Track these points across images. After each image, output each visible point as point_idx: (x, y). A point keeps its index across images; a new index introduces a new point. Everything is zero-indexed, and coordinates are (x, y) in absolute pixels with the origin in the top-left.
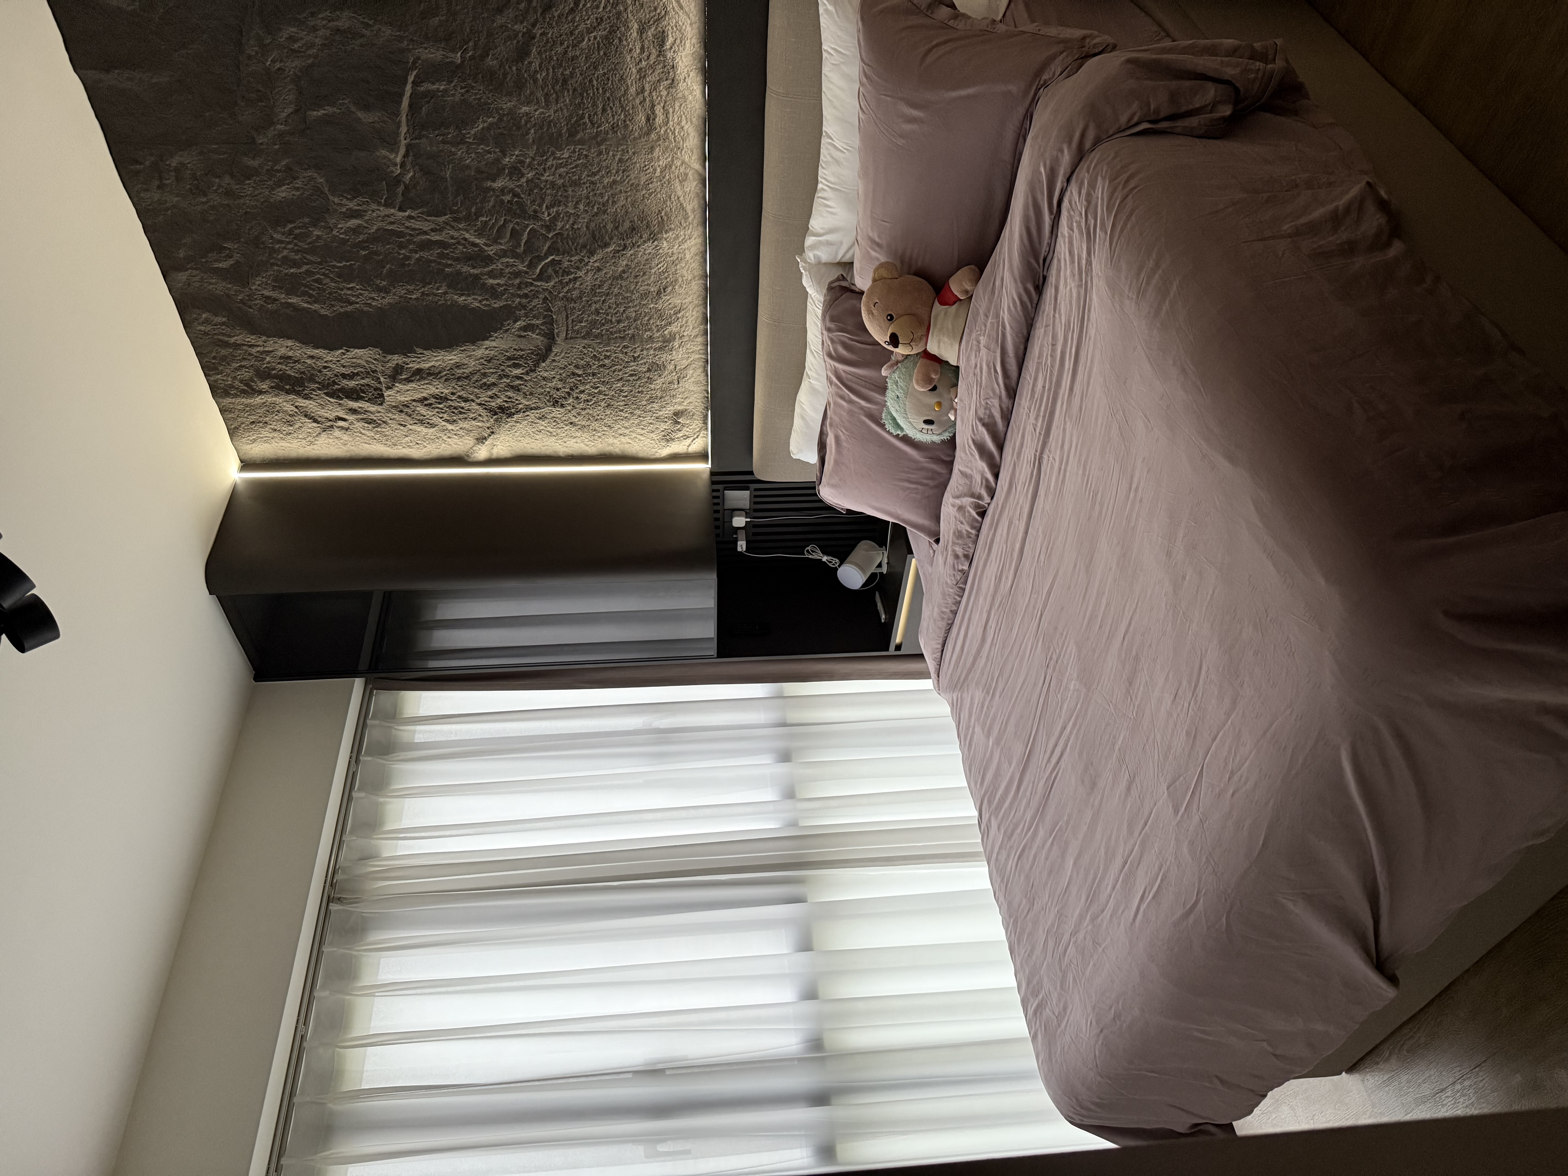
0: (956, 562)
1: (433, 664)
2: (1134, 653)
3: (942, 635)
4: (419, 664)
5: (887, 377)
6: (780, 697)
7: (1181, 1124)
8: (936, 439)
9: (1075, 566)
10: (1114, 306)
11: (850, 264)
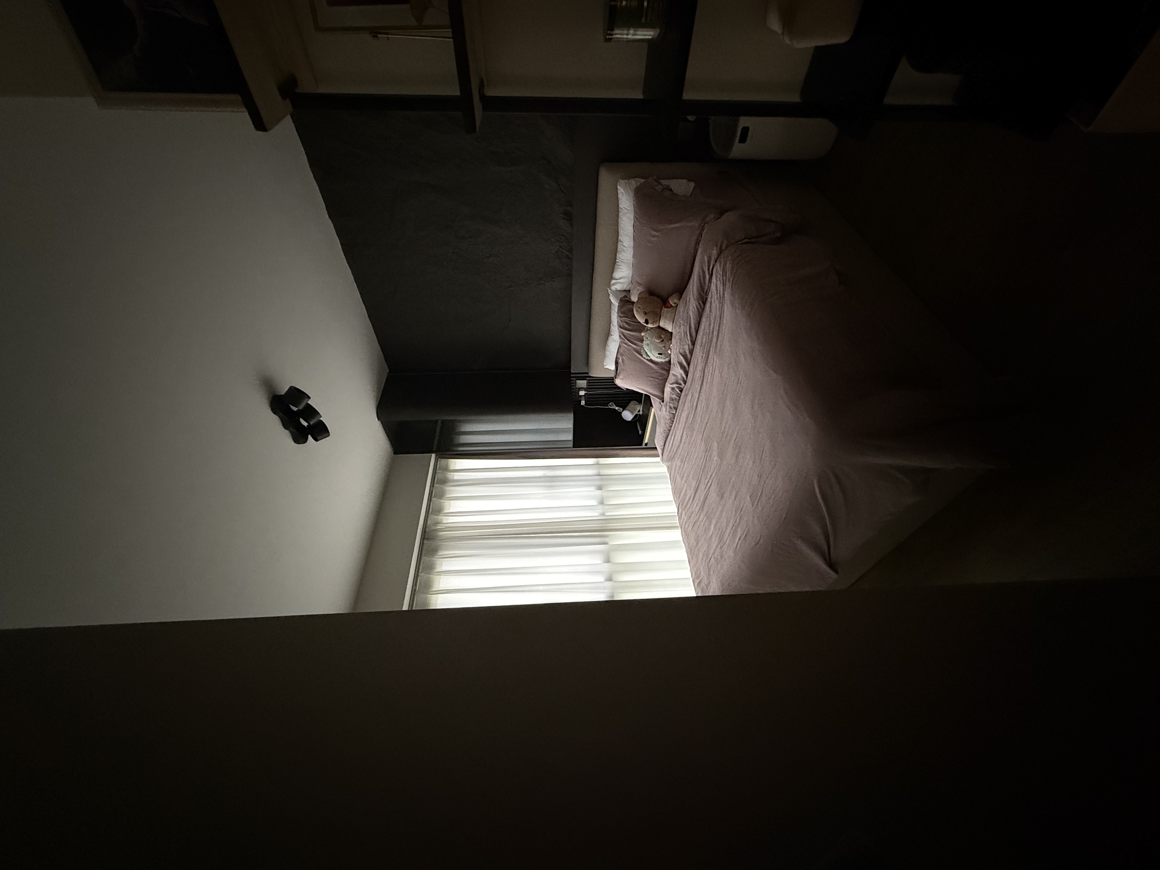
0: (670, 410)
1: (461, 449)
2: (739, 446)
3: (664, 439)
4: (456, 449)
5: (643, 336)
6: (598, 464)
8: (663, 360)
9: (717, 412)
10: (733, 311)
11: (629, 291)
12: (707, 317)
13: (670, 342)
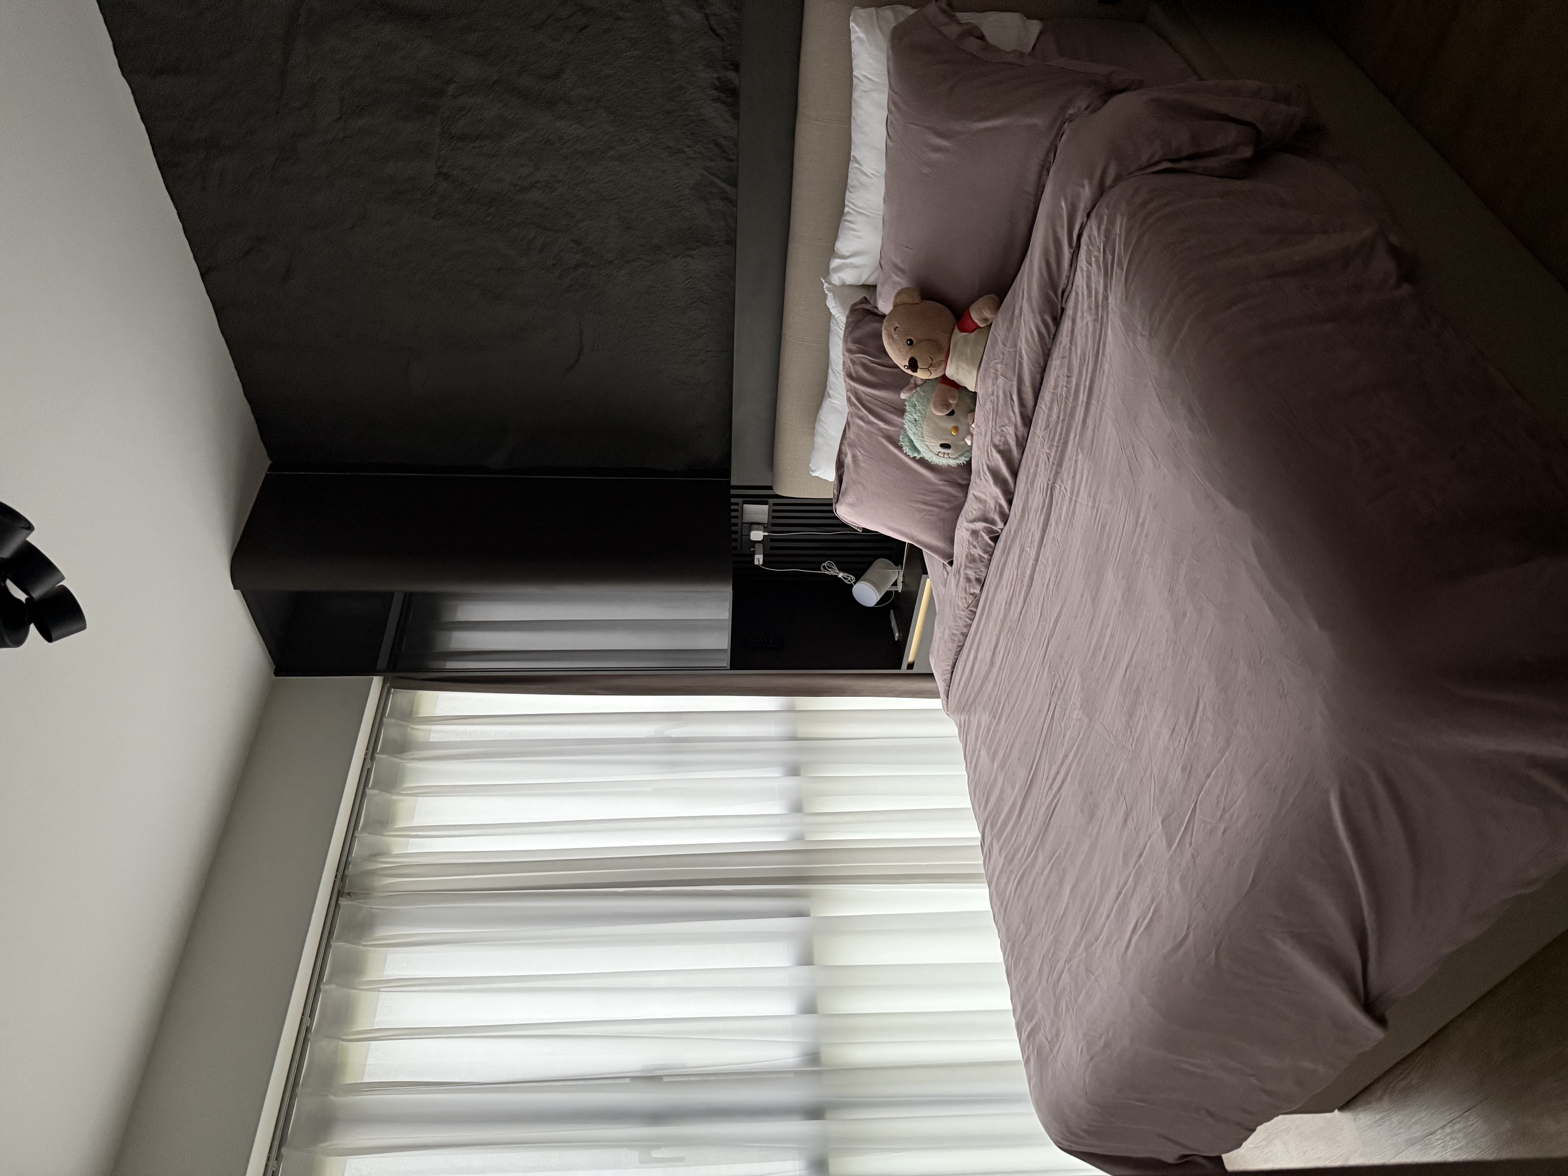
0: (967, 585)
1: (451, 665)
2: (1135, 687)
3: (952, 656)
5: (905, 400)
6: (791, 710)
7: (1170, 1155)
8: (953, 463)
9: (1082, 596)
10: (1127, 341)
11: (874, 287)
12: (1063, 357)
13: (970, 415)
